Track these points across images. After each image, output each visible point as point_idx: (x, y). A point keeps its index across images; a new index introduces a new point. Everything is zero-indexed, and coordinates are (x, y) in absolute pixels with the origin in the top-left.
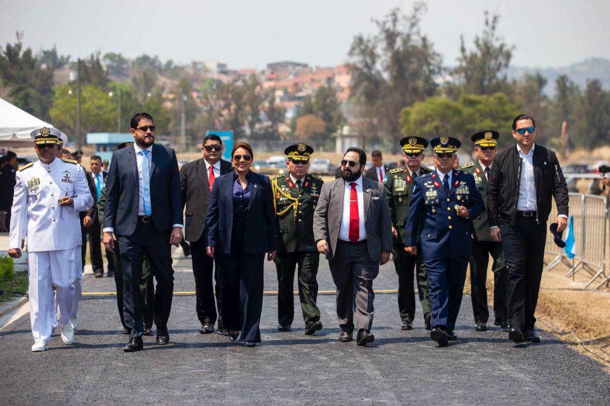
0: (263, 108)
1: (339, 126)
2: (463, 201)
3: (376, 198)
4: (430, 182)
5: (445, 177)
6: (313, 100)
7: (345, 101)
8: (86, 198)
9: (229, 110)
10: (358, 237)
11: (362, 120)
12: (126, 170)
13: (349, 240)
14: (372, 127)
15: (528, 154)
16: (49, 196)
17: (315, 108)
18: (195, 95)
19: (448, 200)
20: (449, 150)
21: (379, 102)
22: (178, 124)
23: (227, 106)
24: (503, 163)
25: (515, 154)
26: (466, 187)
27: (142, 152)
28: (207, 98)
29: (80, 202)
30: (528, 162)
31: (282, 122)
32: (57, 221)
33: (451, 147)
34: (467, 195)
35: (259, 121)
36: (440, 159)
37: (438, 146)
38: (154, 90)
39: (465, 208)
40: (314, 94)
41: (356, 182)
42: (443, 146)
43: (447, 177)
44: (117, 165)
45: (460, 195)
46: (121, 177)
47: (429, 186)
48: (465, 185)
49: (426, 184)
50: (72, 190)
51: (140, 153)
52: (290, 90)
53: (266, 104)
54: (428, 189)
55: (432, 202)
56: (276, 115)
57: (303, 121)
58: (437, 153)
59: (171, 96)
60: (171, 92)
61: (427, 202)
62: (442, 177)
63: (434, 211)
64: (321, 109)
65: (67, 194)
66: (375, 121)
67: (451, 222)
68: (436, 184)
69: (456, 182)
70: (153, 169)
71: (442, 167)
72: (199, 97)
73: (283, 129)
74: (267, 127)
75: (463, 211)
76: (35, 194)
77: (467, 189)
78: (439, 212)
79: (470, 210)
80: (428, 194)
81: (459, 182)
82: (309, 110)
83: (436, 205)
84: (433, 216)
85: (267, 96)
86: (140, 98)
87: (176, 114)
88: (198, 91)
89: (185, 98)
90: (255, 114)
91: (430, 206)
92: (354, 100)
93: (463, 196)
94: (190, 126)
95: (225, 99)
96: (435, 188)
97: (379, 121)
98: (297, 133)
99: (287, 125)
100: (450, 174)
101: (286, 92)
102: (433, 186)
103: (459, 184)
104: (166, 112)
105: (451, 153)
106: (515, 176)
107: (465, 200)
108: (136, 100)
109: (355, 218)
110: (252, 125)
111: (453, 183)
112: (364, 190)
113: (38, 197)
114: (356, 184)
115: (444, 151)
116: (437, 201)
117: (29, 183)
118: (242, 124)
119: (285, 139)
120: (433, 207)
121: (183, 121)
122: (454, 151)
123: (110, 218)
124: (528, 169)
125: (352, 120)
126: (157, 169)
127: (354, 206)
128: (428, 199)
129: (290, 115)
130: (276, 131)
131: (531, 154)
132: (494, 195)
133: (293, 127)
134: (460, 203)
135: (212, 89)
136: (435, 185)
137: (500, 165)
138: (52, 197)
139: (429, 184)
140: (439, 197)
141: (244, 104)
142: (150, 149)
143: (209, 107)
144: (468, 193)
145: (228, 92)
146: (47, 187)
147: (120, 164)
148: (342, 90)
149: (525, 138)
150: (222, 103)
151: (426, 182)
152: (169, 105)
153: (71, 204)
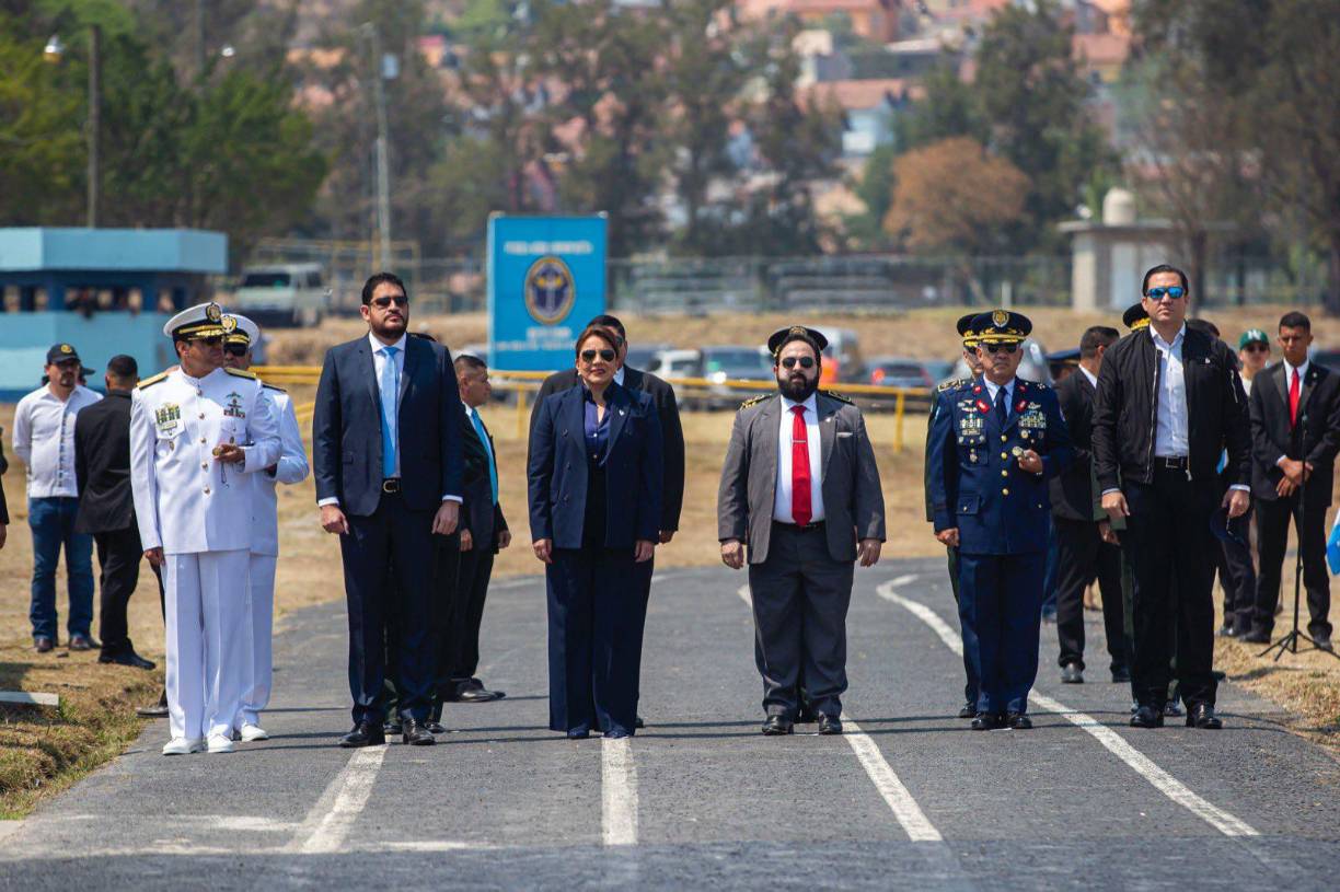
0: (745, 112)
1: (1086, 190)
2: (1033, 441)
3: (846, 434)
4: (970, 402)
5: (1000, 391)
6: (968, 72)
7: (1110, 75)
8: (271, 449)
9: (591, 121)
10: (809, 515)
11: (1189, 161)
12: (352, 386)
13: (792, 521)
14: (1236, 190)
15: (1173, 344)
16: (197, 443)
17: (977, 110)
18: (434, 53)
19: (1004, 438)
20: (1009, 338)
21: (1269, 76)
22: (362, 184)
23: (581, 102)
24: (1124, 360)
25: (1146, 344)
26: (1041, 414)
27: (387, 352)
28: (489, 69)
29: (259, 457)
30: (1172, 356)
31: (832, 173)
32: (212, 492)
33: (1015, 332)
34: (1040, 429)
35: (727, 169)
36: (993, 356)
37: (987, 331)
38: (249, 30)
39: (1035, 454)
40: (973, 46)
41: (805, 404)
42: (998, 330)
43: (1003, 392)
44: (336, 374)
45: (1026, 428)
46: (344, 399)
47: (967, 409)
48: (1038, 410)
49: (961, 405)
50: (244, 431)
51: (380, 352)
52: (861, 27)
53: (758, 92)
54: (965, 415)
55: (972, 441)
56: (802, 140)
57: (920, 167)
58: (987, 343)
59: (327, 59)
60: (327, 43)
61: (961, 440)
62: (993, 391)
63: (973, 457)
64: (1002, 115)
65: (232, 440)
66: (1250, 161)
67: (1006, 482)
68: (982, 406)
69: (1020, 402)
70: (406, 387)
71: (997, 372)
72: (451, 61)
73: (834, 202)
74: (763, 195)
75: (1031, 459)
76: (169, 437)
77: (1042, 418)
78: (985, 460)
79: (1045, 458)
80: (964, 423)
81: (1028, 403)
82: (950, 119)
83: (979, 447)
84: (971, 469)
85: (759, 55)
86: (188, 71)
87: (353, 139)
88: (447, 35)
89: (390, 67)
90: (708, 134)
91: (966, 448)
92: (1151, 68)
93: (1034, 432)
94: (412, 190)
95: (569, 71)
96: (979, 414)
97: (1268, 163)
98: (895, 220)
99: (850, 185)
100: (1010, 387)
101: (843, 39)
102: (975, 409)
103: (1026, 407)
104: (307, 132)
105: (1014, 344)
106: (1149, 386)
107: (1036, 440)
108: (170, 74)
109: (802, 475)
110: (692, 189)
111: (1015, 403)
112: (821, 418)
113: (176, 443)
114: (805, 409)
115: (1000, 340)
116: (982, 438)
117: (157, 414)
118: (650, 186)
119: (843, 250)
120: (973, 450)
121: (383, 167)
122: (1020, 341)
123: (332, 480)
124: (1174, 371)
125: (1144, 159)
126: (414, 387)
127: (800, 452)
128: (965, 433)
129: (861, 139)
130: (806, 212)
131: (1178, 342)
132: (1108, 426)
133: (880, 195)
134: (1025, 445)
135: (512, 26)
136: (978, 407)
137: (1118, 367)
138: (203, 445)
139: (967, 405)
140: (985, 430)
141: (661, 95)
142: (401, 344)
143: (498, 107)
144: (1043, 425)
145: (586, 38)
146: (193, 426)
147: (344, 374)
148: (1102, 23)
149: (1162, 307)
150: (557, 89)
151: (961, 401)
152: (318, 96)
153: (239, 459)
